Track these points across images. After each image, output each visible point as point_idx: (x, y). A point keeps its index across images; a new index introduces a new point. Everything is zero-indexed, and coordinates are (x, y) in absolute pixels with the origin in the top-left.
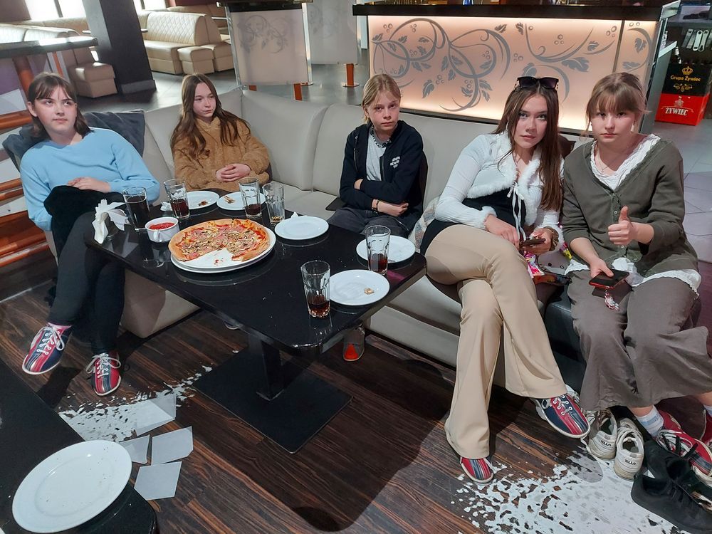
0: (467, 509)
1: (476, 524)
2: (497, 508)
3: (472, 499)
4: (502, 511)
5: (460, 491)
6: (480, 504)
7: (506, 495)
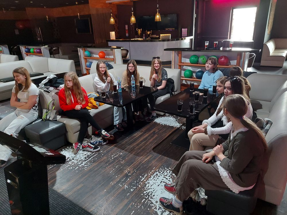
0: (161, 169)
1: (157, 170)
2: (162, 174)
3: (164, 170)
4: (161, 175)
5: (166, 168)
6: (163, 171)
7: (166, 176)
